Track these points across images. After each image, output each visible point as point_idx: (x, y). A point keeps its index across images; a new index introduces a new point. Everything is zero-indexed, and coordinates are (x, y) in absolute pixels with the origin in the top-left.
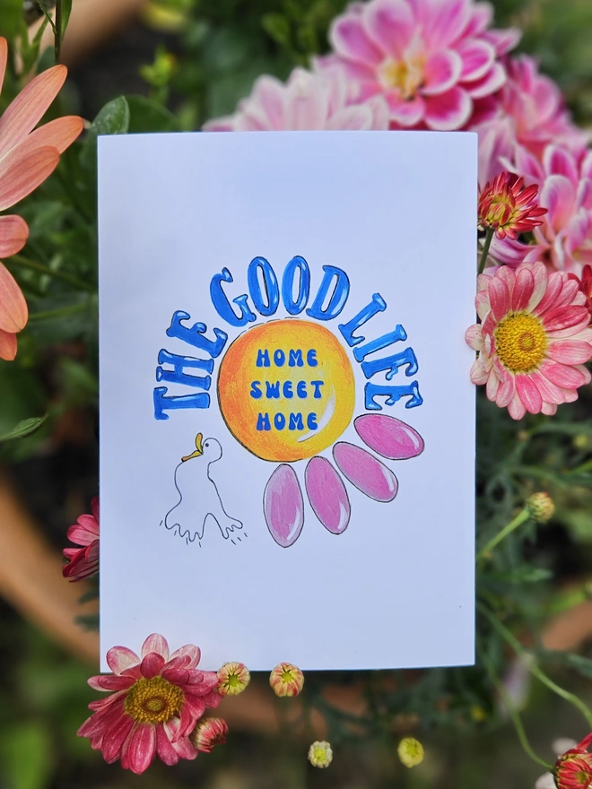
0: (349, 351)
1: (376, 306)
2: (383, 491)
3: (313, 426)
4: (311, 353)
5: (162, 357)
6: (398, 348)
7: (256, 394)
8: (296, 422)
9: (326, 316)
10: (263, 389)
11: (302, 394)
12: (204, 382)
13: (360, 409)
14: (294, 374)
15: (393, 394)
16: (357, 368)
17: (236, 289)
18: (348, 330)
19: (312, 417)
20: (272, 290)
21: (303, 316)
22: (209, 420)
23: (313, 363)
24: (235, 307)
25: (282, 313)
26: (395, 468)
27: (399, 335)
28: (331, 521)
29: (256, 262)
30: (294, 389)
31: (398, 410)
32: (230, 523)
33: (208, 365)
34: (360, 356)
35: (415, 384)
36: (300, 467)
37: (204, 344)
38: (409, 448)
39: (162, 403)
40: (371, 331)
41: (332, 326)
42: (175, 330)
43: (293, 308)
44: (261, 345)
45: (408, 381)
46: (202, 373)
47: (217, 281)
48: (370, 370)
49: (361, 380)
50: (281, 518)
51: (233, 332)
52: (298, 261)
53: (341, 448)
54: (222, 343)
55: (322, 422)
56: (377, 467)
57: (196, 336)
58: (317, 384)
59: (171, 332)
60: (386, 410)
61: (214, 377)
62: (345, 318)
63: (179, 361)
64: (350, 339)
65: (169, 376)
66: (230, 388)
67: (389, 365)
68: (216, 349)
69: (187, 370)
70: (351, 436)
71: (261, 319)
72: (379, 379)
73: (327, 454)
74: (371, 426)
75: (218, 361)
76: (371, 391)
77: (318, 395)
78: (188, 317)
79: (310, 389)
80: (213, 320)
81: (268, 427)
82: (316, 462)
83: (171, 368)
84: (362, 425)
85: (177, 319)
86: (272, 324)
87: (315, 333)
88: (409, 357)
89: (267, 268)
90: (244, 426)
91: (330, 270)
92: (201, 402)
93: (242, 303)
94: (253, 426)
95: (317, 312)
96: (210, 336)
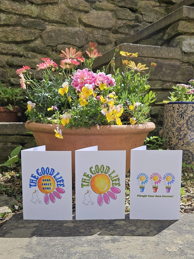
0: (55, 179)
1: (58, 174)
2: (59, 197)
3: (50, 189)
4: (50, 180)
5: (30, 180)
6: (61, 179)
7: (43, 185)
8: (48, 188)
9: (52, 175)
10: (43, 184)
11: (49, 185)
12: (36, 183)
13: (56, 187)
14: (48, 182)
15: (61, 185)
16: (56, 182)
17: (40, 171)
18: (54, 177)
19: (50, 188)
20: (44, 171)
21: (48, 175)
22: (37, 188)
23: (50, 181)
24: (40, 174)
25: (46, 174)
26: (61, 195)
27: (61, 178)
28: (53, 201)
29: (42, 168)
30: (48, 184)
31: (61, 187)
32: (40, 201)
33: (36, 181)
34: (56, 180)
35: (64, 184)
36: (48, 194)
37: (36, 178)
38: (63, 192)
39: (30, 186)
40: (57, 177)
41: (52, 176)
42: (32, 176)
43: (47, 174)
44: (43, 179)
45: (63, 183)
46: (36, 182)
47: (37, 170)
48: (57, 182)
49: (56, 183)
50: (46, 201)
51: (39, 177)
52: (48, 168)
53: (54, 192)
54: (38, 178)
55: (51, 189)
56: (59, 195)
57: (35, 177)
58: (51, 184)
59: (31, 177)
60: (60, 187)
61: (37, 182)
62: (54, 175)
63: (33, 180)
64: (55, 178)
65: (31, 182)
66: (39, 184)
67: (60, 181)
68: (37, 179)
69: (33, 182)
70: (55, 190)
71: (43, 175)
72: (59, 183)
73: (52, 193)
74: (58, 189)
75: (37, 180)
76: (58, 185)
77: (51, 185)
78: (33, 175)
79: (50, 184)
80: (37, 175)
81: (44, 189)
82: (51, 194)
83: (32, 181)
84: (56, 189)
85: (32, 175)
86: (44, 176)
87: (50, 177)
88: (63, 180)
89: (44, 169)
90: (41, 189)
91: (52, 169)
92: (35, 186)
93: (41, 173)
94: (42, 189)
95: (50, 174)
96: (36, 177)
